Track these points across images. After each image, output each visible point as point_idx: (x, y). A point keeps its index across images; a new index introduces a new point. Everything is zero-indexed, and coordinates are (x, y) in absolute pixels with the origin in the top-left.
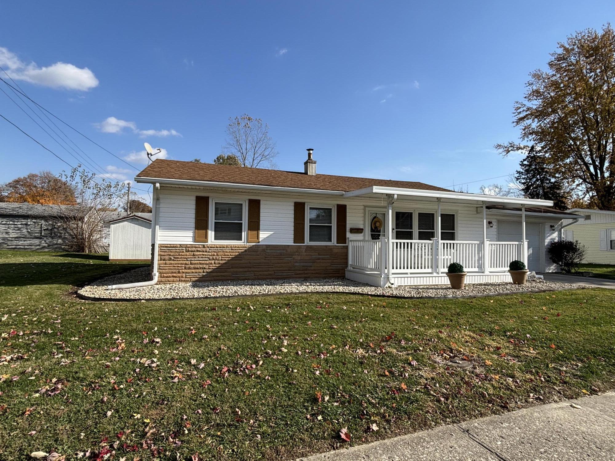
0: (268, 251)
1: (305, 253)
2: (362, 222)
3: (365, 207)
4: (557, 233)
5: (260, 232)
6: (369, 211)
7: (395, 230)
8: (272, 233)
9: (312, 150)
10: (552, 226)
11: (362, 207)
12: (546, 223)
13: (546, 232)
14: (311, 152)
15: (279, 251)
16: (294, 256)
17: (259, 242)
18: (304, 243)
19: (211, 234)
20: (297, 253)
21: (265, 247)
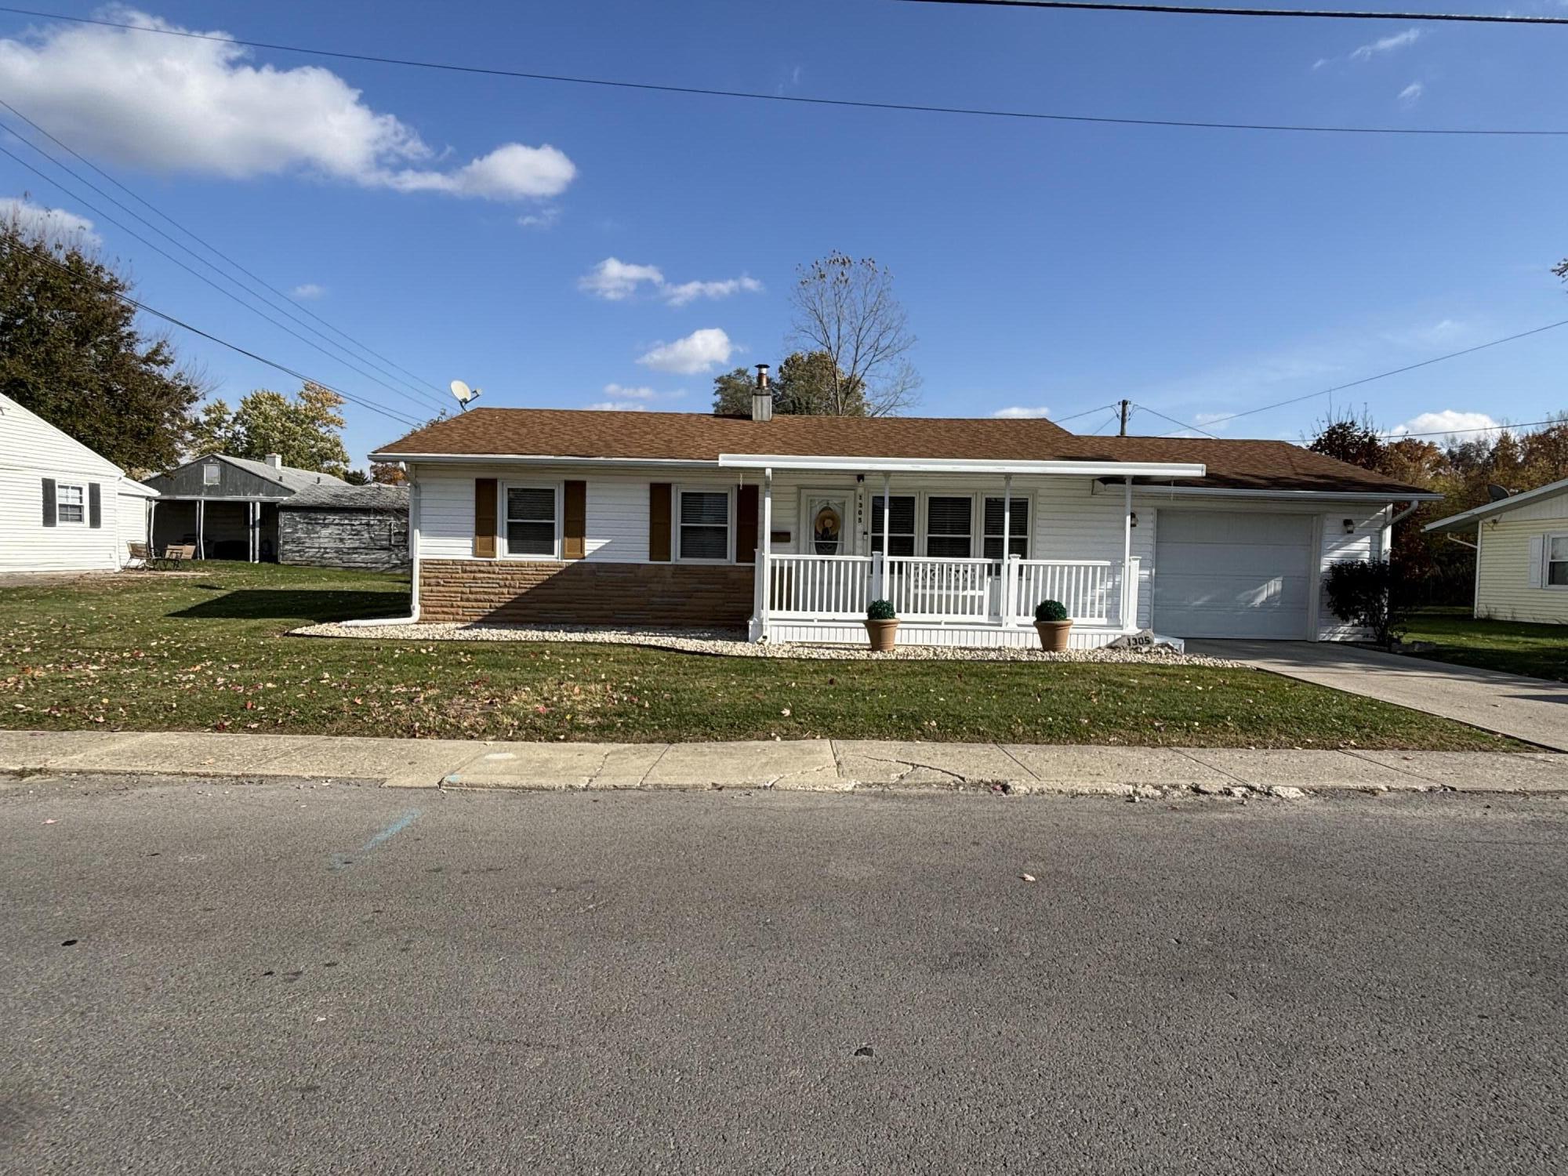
0: (602, 574)
1: (672, 580)
2: (794, 520)
3: (800, 488)
4: (1367, 539)
5: (586, 540)
6: (808, 496)
7: (870, 535)
8: (607, 541)
9: (766, 366)
10: (1347, 523)
11: (794, 489)
12: (1329, 516)
13: (1327, 538)
14: (764, 371)
15: (621, 575)
16: (649, 585)
17: (584, 558)
18: (670, 560)
19: (502, 543)
20: (655, 580)
21: (594, 567)
